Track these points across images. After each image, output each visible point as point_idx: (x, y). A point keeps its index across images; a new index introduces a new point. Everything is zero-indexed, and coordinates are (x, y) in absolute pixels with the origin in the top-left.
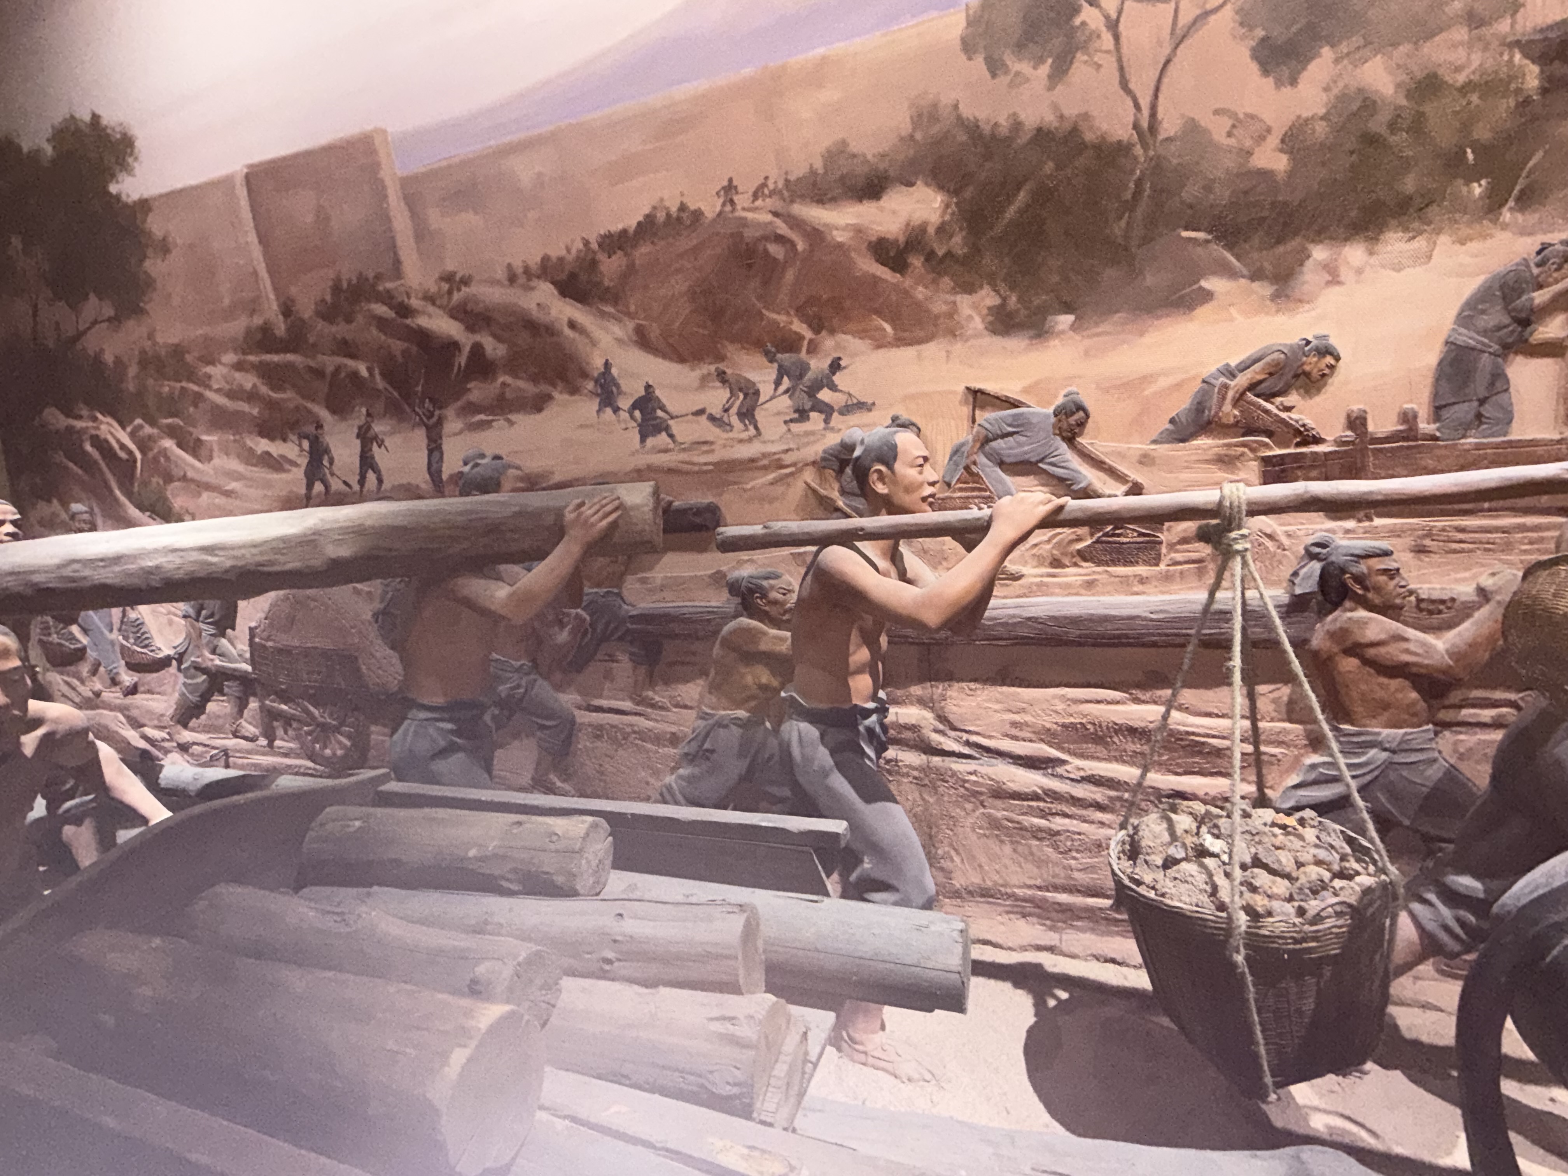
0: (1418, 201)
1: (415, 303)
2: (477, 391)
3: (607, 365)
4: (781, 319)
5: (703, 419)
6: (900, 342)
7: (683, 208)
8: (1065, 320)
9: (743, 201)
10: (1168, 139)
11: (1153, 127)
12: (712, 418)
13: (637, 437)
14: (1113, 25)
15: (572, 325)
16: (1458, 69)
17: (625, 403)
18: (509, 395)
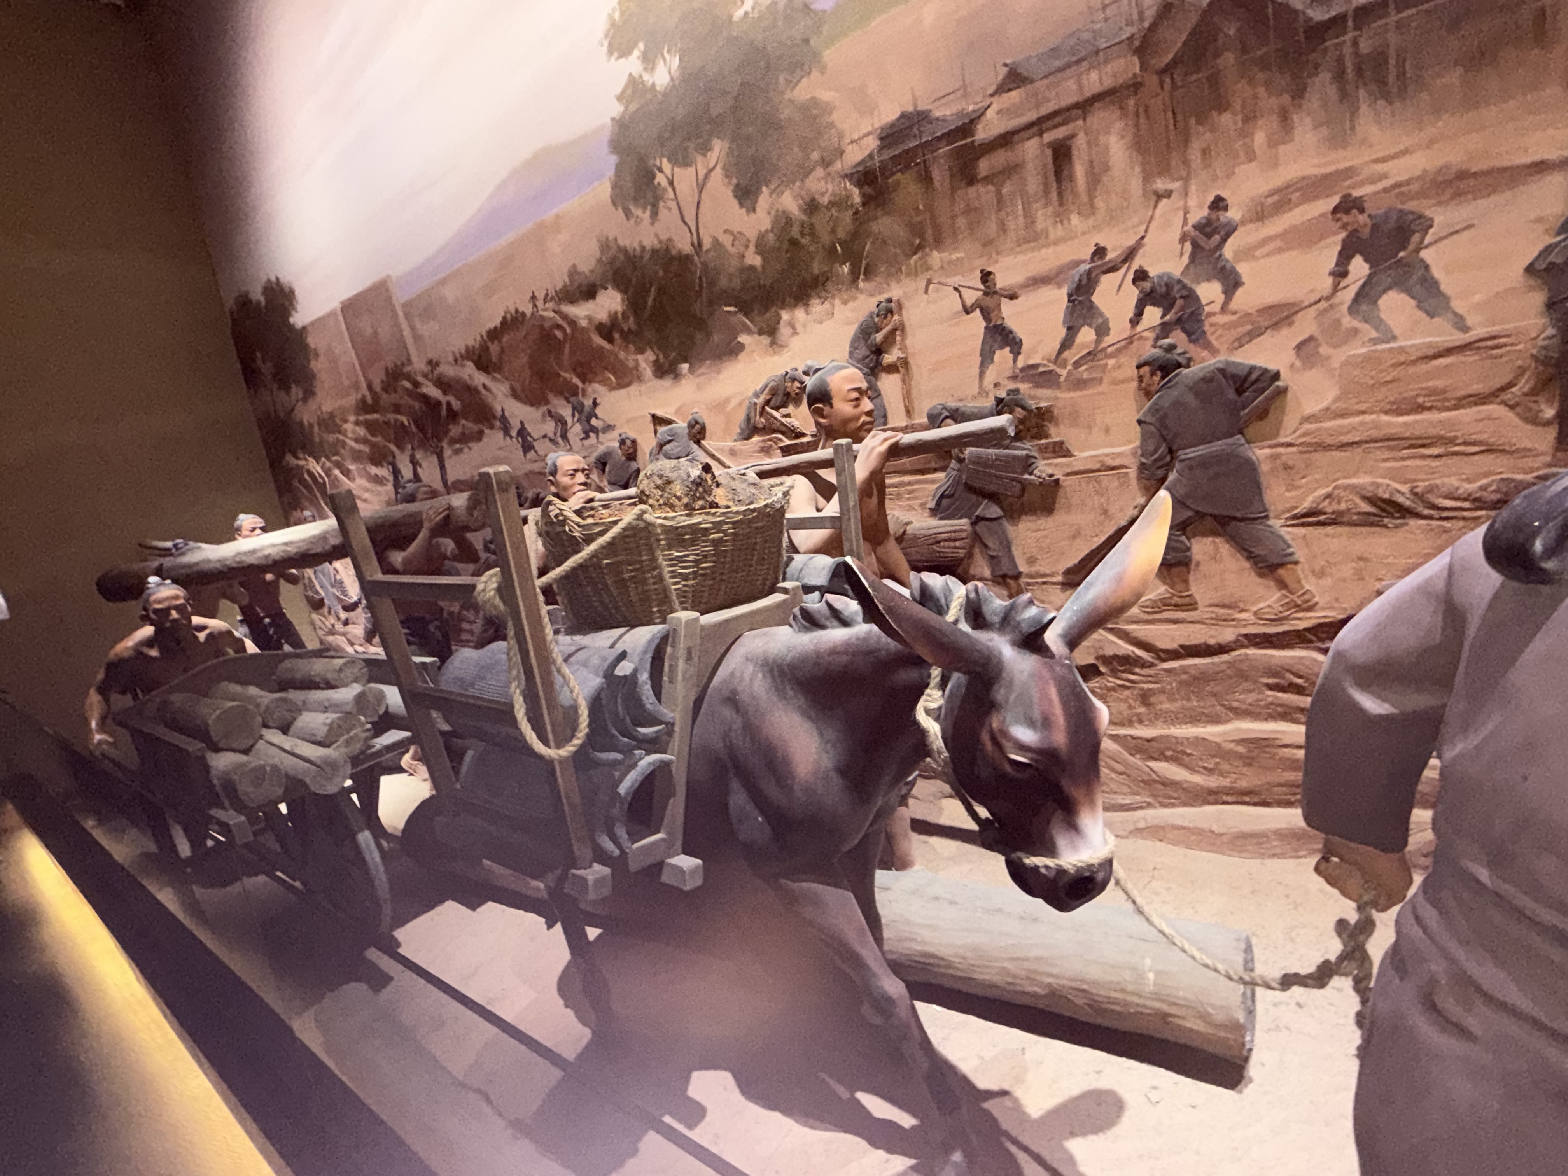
0: (821, 279)
1: (420, 379)
2: (455, 431)
3: (503, 410)
4: (567, 375)
5: (547, 440)
6: (620, 386)
7: (517, 311)
8: (685, 367)
9: (540, 304)
10: (708, 251)
11: (700, 244)
12: (551, 440)
13: (522, 453)
14: (671, 183)
15: (484, 386)
16: (823, 194)
17: (514, 433)
18: (467, 432)
